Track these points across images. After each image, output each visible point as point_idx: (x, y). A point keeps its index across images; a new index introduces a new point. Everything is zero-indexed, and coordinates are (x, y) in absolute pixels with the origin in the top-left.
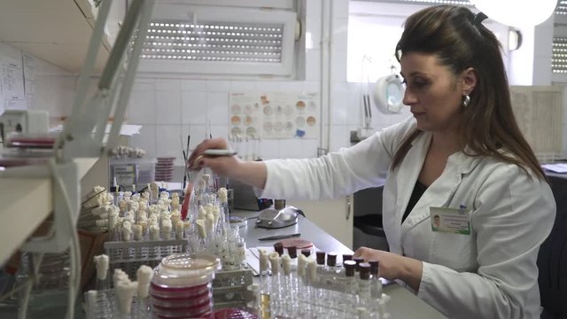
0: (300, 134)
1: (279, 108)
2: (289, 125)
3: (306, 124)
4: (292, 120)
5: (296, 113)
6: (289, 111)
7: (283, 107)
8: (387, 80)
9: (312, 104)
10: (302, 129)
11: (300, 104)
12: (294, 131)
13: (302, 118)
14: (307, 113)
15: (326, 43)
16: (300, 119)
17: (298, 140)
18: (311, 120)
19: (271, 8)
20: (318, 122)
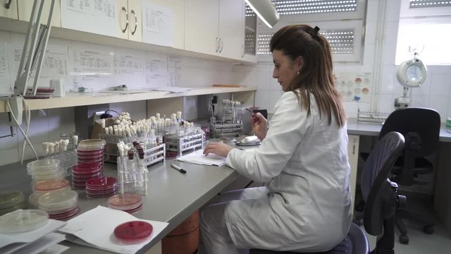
0: (357, 99)
1: (343, 82)
2: (350, 93)
3: (361, 93)
4: (352, 90)
5: (355, 85)
6: (350, 84)
7: (346, 81)
8: (407, 64)
9: (367, 80)
10: (358, 96)
11: (358, 80)
12: (353, 97)
13: (359, 89)
14: (362, 86)
15: (380, 39)
16: (357, 90)
17: (355, 103)
18: (365, 90)
19: (348, 20)
20: (370, 92)
